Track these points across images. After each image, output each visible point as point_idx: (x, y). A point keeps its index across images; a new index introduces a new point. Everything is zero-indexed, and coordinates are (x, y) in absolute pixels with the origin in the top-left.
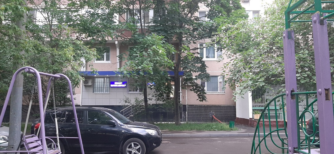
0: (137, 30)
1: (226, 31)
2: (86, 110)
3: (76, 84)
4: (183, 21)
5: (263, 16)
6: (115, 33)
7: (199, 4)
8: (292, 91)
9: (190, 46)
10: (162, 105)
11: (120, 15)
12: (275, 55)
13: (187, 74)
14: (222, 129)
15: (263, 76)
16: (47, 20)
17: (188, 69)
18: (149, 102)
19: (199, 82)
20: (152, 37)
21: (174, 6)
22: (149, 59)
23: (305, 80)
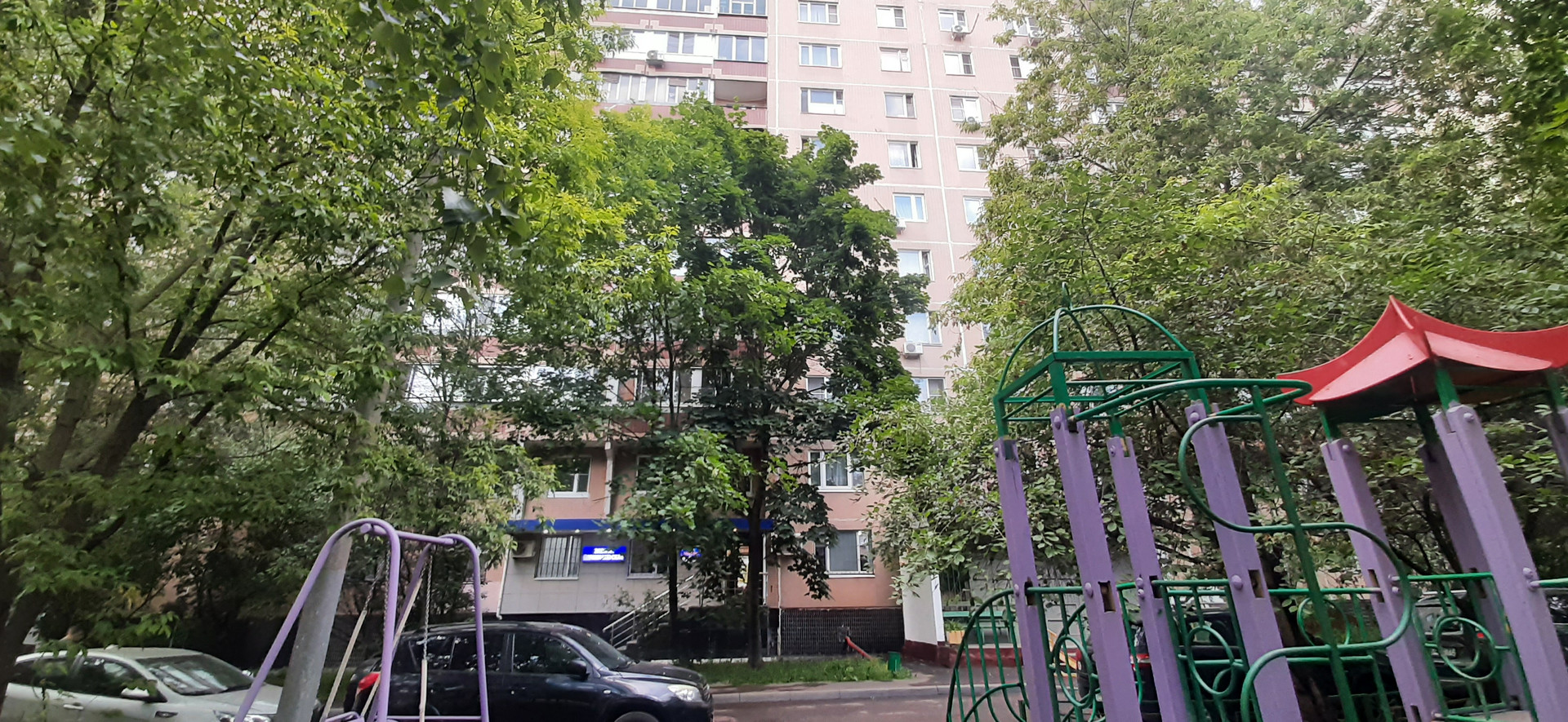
0: (661, 419)
1: (871, 429)
2: (512, 631)
3: (493, 558)
4: (771, 399)
5: (950, 394)
6: (604, 425)
7: (809, 362)
8: (1028, 584)
9: (787, 457)
10: (715, 609)
11: (622, 382)
12: (983, 486)
13: (781, 529)
14: (871, 676)
15: (960, 539)
16: (441, 394)
17: (782, 515)
18: (682, 603)
19: (810, 547)
20: (696, 437)
21: (750, 367)
22: (686, 492)
23: (1056, 549)
